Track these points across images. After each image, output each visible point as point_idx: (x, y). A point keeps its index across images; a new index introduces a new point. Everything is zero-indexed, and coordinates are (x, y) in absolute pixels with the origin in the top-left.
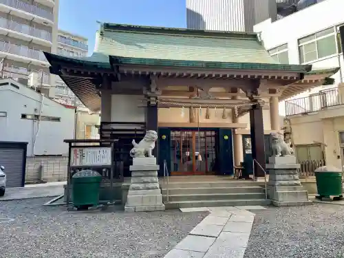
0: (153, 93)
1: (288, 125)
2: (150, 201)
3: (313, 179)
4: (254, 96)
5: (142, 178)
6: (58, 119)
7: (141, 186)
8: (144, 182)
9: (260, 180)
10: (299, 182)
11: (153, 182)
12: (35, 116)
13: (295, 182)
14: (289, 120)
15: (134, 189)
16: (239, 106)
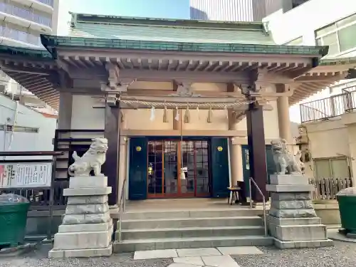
0: (113, 88)
1: (304, 134)
2: (88, 241)
3: (335, 204)
4: (251, 92)
5: (81, 207)
6: (36, 130)
7: (79, 218)
8: (84, 213)
9: (259, 207)
10: (313, 212)
11: (98, 213)
12: (8, 126)
13: (308, 211)
14: (305, 127)
15: (69, 223)
16: (229, 105)
